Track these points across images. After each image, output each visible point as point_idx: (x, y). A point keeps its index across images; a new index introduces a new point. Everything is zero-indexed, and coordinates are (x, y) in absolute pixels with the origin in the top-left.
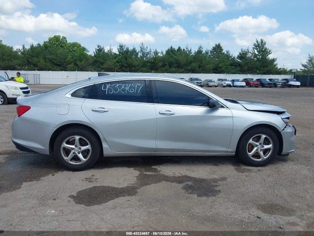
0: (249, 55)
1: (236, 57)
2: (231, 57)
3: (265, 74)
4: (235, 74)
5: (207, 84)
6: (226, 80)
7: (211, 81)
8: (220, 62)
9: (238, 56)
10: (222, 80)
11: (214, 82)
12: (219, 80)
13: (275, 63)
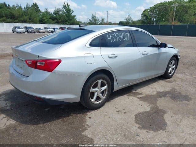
0: (61, 12)
1: (52, 13)
2: (49, 13)
3: (71, 24)
4: (54, 24)
5: (38, 31)
6: (49, 28)
7: (40, 29)
8: (44, 17)
9: (54, 12)
10: (47, 28)
11: (42, 29)
12: (45, 28)
13: (75, 18)
